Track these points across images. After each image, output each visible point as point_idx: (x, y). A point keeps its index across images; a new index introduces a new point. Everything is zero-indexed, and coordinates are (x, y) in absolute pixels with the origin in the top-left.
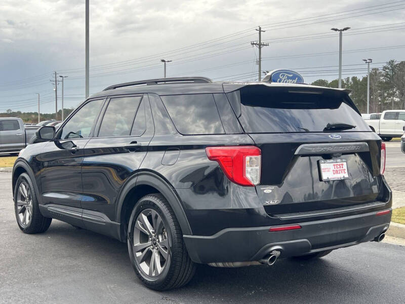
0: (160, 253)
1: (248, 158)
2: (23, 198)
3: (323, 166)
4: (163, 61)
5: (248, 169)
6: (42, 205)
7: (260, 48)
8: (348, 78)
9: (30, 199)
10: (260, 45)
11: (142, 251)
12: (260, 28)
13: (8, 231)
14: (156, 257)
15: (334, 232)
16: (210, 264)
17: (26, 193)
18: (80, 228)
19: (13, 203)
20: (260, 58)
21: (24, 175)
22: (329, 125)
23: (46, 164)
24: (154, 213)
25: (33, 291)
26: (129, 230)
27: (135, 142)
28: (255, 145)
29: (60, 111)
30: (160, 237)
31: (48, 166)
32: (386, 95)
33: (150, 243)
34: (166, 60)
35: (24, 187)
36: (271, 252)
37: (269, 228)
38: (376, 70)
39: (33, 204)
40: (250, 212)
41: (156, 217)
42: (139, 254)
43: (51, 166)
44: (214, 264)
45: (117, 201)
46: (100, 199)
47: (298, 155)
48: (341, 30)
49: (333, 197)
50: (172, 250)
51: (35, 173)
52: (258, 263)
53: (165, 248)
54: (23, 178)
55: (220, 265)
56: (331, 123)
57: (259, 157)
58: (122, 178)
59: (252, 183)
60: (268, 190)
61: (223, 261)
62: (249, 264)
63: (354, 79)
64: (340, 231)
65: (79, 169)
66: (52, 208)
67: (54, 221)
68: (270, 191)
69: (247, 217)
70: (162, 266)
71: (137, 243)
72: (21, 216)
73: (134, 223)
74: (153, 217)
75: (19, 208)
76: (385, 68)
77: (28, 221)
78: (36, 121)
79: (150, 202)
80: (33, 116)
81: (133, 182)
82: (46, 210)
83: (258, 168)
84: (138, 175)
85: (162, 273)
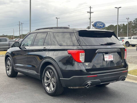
0: (53, 84)
1: (80, 54)
2: (8, 66)
3: (105, 56)
4: (57, 18)
5: (81, 57)
6: (15, 68)
7: (90, 14)
8: (121, 24)
9: (11, 66)
10: (90, 13)
11: (47, 83)
12: (90, 7)
13: (3, 76)
14: (51, 85)
15: (108, 77)
16: (69, 87)
17: (9, 64)
18: (27, 76)
19: (5, 67)
20: (90, 17)
21: (9, 58)
22: (107, 43)
23: (16, 54)
24: (51, 71)
25: (12, 96)
26: (43, 76)
27: (45, 48)
28: (83, 49)
29: (21, 35)
30: (53, 79)
31: (17, 55)
32: (134, 30)
33: (49, 80)
34: (58, 18)
35: (9, 62)
36: (88, 84)
37: (87, 76)
38: (131, 21)
39: (12, 67)
40: (81, 71)
41: (52, 72)
42: (46, 84)
43: (18, 55)
44: (70, 88)
45: (39, 67)
46: (33, 66)
47: (97, 53)
48: (118, 8)
49: (109, 66)
50: (56, 83)
51: (12, 57)
52: (84, 87)
53: (54, 82)
54: (9, 59)
55: (72, 88)
56: (108, 42)
57: (84, 53)
58: (41, 59)
59: (82, 62)
60: (87, 64)
61: (72, 87)
62: (81, 87)
63: (123, 25)
64: (110, 77)
65: (27, 56)
66: (18, 69)
67: (19, 73)
68: (88, 64)
69: (80, 72)
70: (53, 88)
71: (45, 81)
72: (8, 71)
73: (44, 74)
74: (51, 72)
75: (7, 69)
76: (134, 21)
77: (10, 73)
78: (13, 39)
79: (50, 67)
80: (12, 37)
81: (44, 61)
82: (16, 69)
83: (84, 57)
84: (46, 59)
85: (53, 90)
